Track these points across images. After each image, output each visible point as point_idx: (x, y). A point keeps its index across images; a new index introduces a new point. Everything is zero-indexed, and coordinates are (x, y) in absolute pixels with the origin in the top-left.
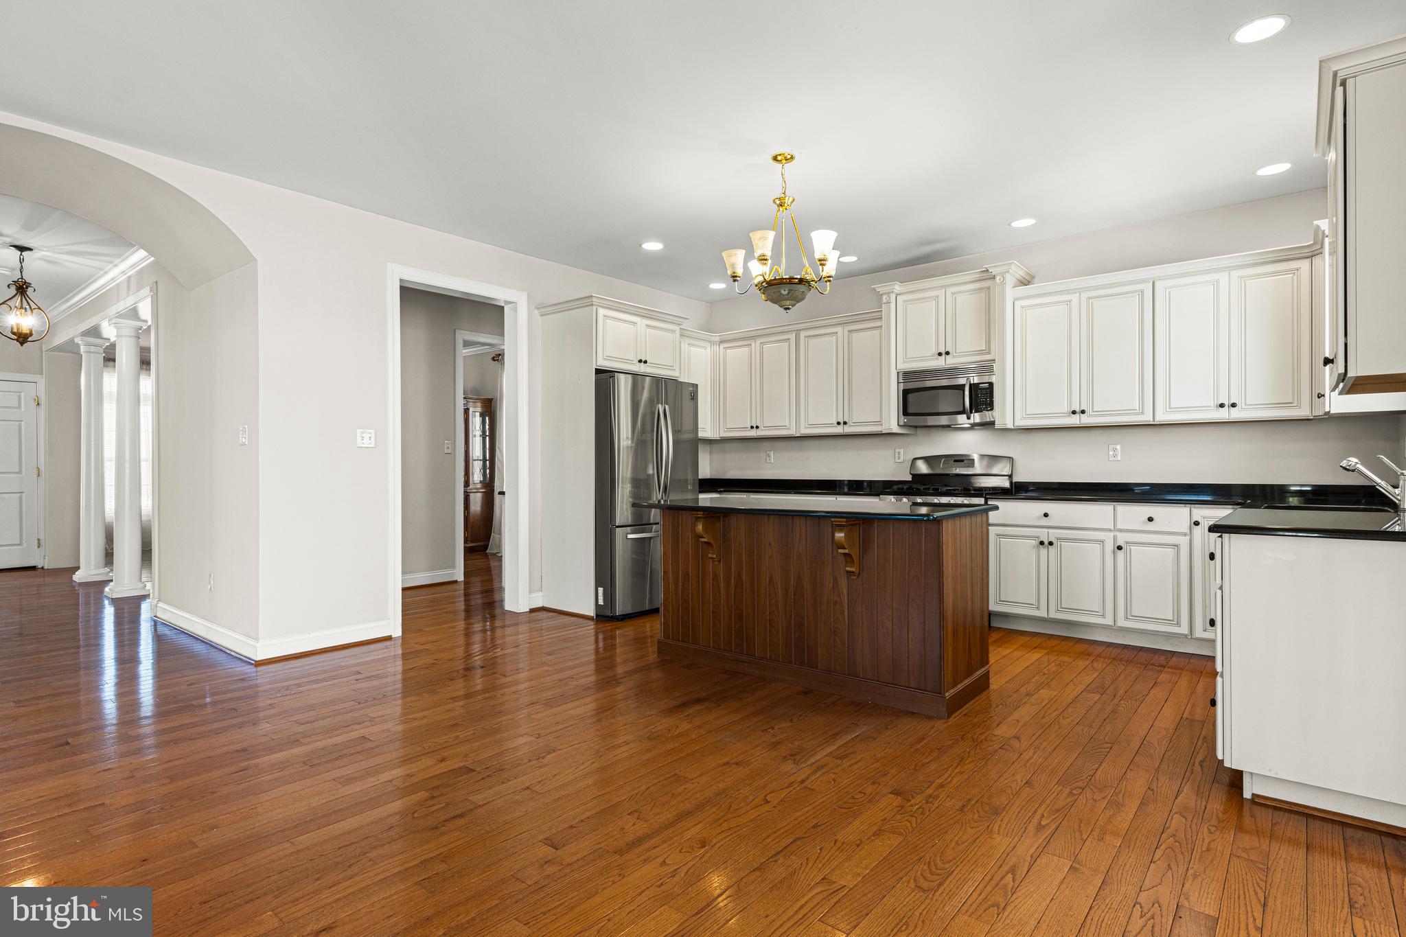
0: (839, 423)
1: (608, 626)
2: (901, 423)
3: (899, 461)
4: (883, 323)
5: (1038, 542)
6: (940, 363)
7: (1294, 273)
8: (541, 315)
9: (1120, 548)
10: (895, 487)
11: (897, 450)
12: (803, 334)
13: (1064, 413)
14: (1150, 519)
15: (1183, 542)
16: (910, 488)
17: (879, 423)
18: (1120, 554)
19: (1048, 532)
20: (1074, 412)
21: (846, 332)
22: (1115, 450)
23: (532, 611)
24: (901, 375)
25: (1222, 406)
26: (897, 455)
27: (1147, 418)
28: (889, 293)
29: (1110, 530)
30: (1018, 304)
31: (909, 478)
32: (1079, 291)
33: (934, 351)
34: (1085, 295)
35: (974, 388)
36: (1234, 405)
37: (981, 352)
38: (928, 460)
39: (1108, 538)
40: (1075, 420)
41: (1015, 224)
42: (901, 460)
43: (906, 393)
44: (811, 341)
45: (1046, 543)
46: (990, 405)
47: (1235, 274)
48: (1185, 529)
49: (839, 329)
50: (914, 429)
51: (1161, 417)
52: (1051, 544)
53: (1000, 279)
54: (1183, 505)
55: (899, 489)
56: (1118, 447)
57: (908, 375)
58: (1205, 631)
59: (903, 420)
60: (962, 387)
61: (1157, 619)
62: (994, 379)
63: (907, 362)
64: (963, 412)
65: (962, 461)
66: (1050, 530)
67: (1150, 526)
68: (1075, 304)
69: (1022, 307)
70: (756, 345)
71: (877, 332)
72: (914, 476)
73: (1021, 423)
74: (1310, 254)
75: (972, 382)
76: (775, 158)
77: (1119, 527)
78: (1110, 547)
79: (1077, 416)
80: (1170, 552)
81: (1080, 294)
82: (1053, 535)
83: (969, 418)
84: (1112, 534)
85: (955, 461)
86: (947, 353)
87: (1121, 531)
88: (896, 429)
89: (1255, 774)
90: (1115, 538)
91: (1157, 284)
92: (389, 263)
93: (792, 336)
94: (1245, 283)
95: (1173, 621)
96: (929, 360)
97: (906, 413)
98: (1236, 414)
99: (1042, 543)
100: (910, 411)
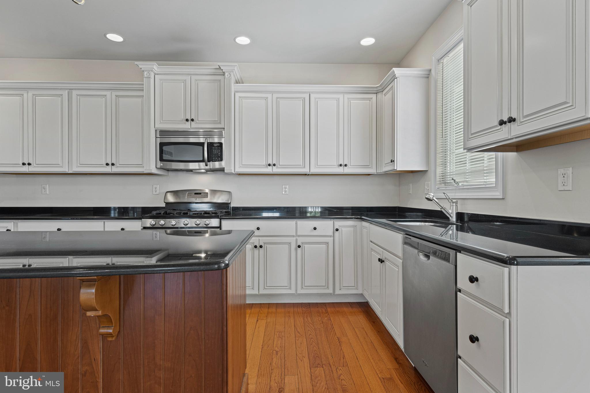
0: (107, 164)
2: (158, 166)
3: (156, 193)
4: (144, 93)
5: (253, 246)
6: (187, 126)
7: (370, 100)
9: (299, 247)
10: (154, 213)
11: (154, 186)
12: (75, 93)
13: (264, 165)
14: (315, 229)
15: (330, 240)
16: (166, 213)
17: (141, 165)
18: (299, 250)
19: (259, 239)
20: (269, 165)
21: (114, 97)
22: (285, 188)
24: (158, 132)
25: (341, 165)
26: (154, 189)
27: (306, 170)
28: (149, 71)
29: (293, 236)
30: (238, 95)
31: (164, 205)
32: (272, 92)
33: (183, 117)
34: (275, 96)
35: (211, 145)
36: (346, 165)
37: (215, 122)
38: (175, 193)
39: (293, 240)
40: (269, 170)
42: (158, 193)
43: (162, 145)
44: (82, 99)
45: (258, 246)
46: (220, 158)
47: (347, 96)
48: (331, 234)
49: (108, 93)
50: (167, 172)
51: (314, 170)
52: (261, 247)
53: (228, 75)
54: (330, 220)
55: (157, 214)
56: (287, 187)
57: (163, 133)
58: (340, 290)
59: (160, 164)
60: (202, 144)
61: (318, 286)
62: (223, 141)
63: (163, 124)
64: (203, 161)
65: (200, 194)
66: (260, 238)
67: (315, 233)
68: (270, 99)
69: (240, 97)
70: (29, 96)
71: (140, 100)
72: (167, 204)
73: (239, 170)
74: (376, 92)
75: (209, 142)
77: (298, 234)
78: (294, 246)
79: (271, 167)
80: (324, 246)
81: (272, 94)
82: (262, 241)
83: (206, 165)
84: (295, 238)
85: (195, 194)
86: (192, 120)
87: (299, 236)
88: (154, 171)
90: (297, 240)
91: (312, 95)
93: (65, 93)
94: (350, 102)
95: (325, 286)
96: (179, 123)
97: (161, 159)
98: (347, 170)
99: (256, 247)
100: (164, 158)
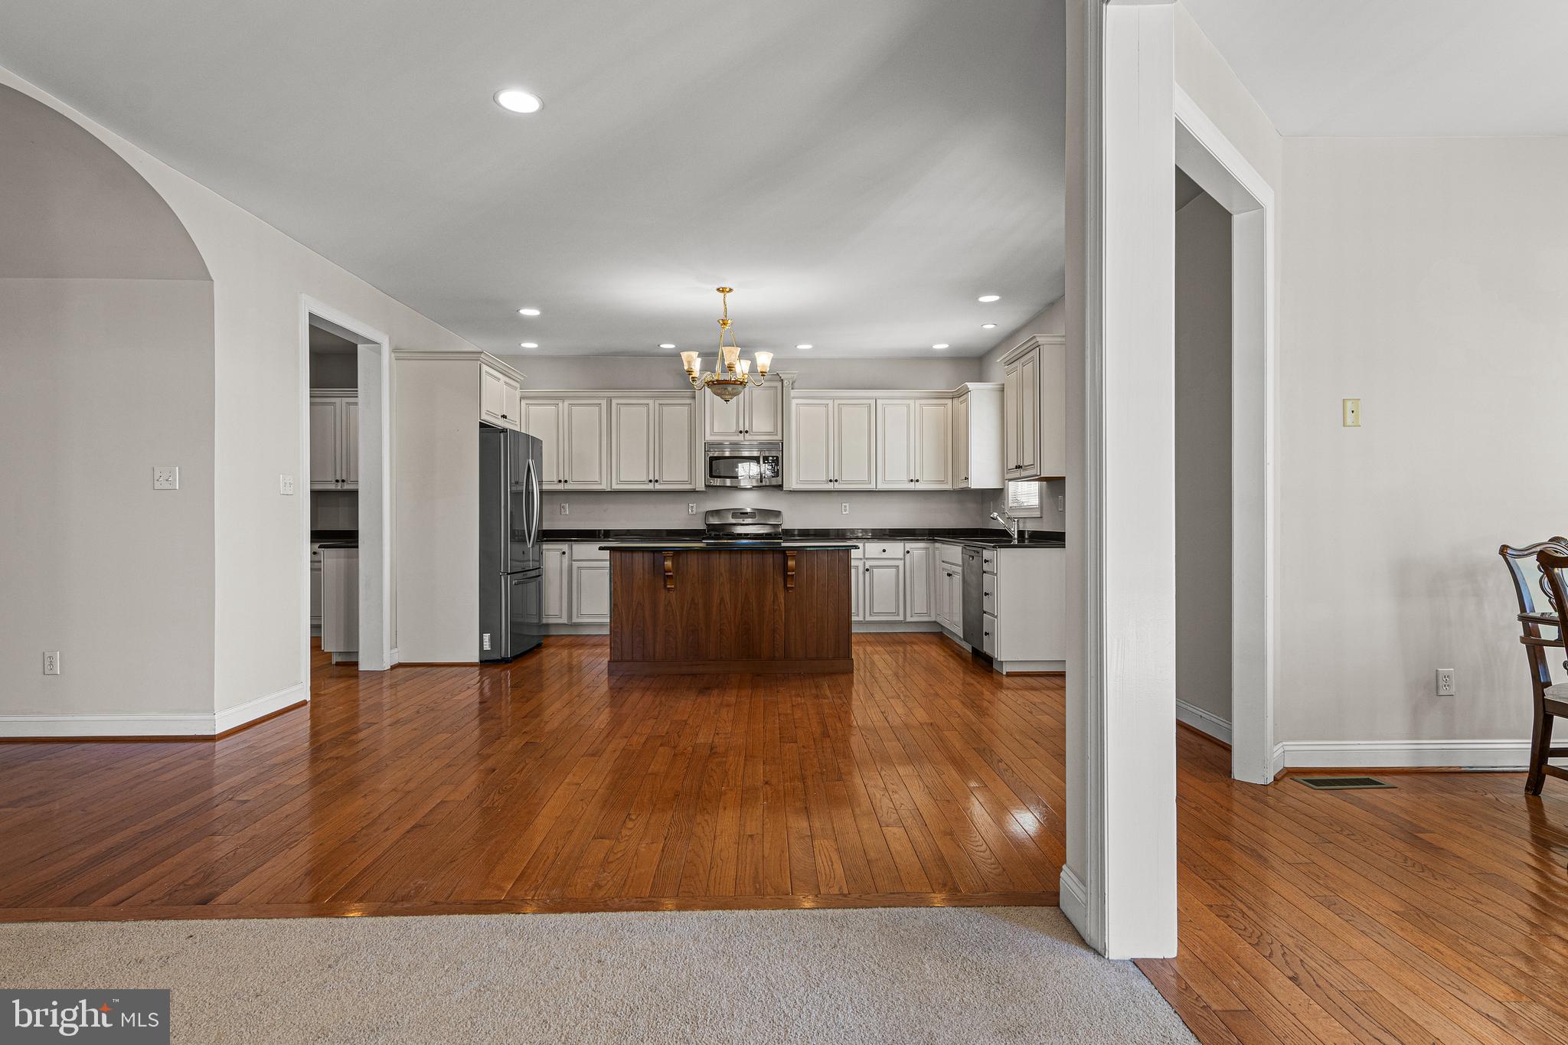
0: (650, 481)
1: (495, 671)
2: (708, 484)
3: (692, 513)
4: (694, 402)
6: (741, 439)
7: (946, 404)
8: (396, 359)
9: (867, 570)
11: (698, 505)
12: (614, 401)
13: (824, 481)
14: (884, 551)
15: (900, 563)
16: (705, 534)
17: (688, 483)
18: (867, 573)
20: (830, 481)
21: (657, 405)
23: (393, 668)
24: (707, 446)
25: (912, 481)
27: (872, 487)
29: (861, 559)
31: (705, 527)
32: (834, 399)
34: (837, 402)
36: (917, 481)
37: (770, 433)
38: (717, 513)
39: (860, 564)
40: (830, 486)
41: (799, 347)
42: (694, 512)
43: (713, 459)
44: (623, 409)
47: (918, 402)
48: (902, 556)
49: (651, 402)
51: (881, 486)
53: (786, 383)
54: (899, 541)
56: (848, 505)
57: (713, 446)
58: (912, 617)
59: (708, 481)
60: (756, 458)
61: (888, 613)
62: (779, 454)
63: (713, 435)
65: (747, 513)
67: (885, 555)
68: (830, 406)
69: (798, 404)
70: (564, 406)
71: (685, 408)
72: (709, 526)
73: (796, 487)
74: (951, 397)
75: (764, 455)
76: (718, 289)
77: (866, 556)
78: (861, 570)
79: (832, 483)
80: (894, 569)
81: (834, 401)
83: (761, 482)
84: (862, 561)
85: (741, 514)
86: (746, 432)
87: (867, 559)
89: (1006, 661)
90: (864, 563)
91: (878, 400)
92: (303, 295)
93: (604, 403)
94: (922, 408)
95: (895, 613)
96: (732, 435)
97: (711, 476)
98: (919, 486)
100: (714, 474)
